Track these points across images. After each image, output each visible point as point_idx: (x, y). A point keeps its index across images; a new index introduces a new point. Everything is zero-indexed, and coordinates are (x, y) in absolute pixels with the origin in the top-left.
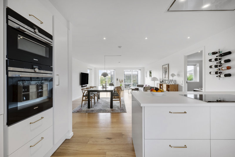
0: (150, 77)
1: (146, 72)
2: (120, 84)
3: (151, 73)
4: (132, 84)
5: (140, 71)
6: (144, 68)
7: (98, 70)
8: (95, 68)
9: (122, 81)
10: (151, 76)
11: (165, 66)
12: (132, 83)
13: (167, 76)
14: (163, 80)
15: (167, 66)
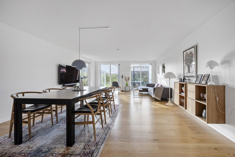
0: (162, 73)
1: (159, 67)
2: (126, 82)
3: (164, 67)
4: (141, 84)
5: (150, 65)
6: (155, 61)
7: (100, 65)
8: (95, 62)
9: (128, 79)
10: (164, 71)
11: (188, 52)
12: (141, 82)
13: (193, 68)
14: (184, 77)
15: (193, 50)
